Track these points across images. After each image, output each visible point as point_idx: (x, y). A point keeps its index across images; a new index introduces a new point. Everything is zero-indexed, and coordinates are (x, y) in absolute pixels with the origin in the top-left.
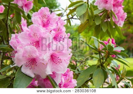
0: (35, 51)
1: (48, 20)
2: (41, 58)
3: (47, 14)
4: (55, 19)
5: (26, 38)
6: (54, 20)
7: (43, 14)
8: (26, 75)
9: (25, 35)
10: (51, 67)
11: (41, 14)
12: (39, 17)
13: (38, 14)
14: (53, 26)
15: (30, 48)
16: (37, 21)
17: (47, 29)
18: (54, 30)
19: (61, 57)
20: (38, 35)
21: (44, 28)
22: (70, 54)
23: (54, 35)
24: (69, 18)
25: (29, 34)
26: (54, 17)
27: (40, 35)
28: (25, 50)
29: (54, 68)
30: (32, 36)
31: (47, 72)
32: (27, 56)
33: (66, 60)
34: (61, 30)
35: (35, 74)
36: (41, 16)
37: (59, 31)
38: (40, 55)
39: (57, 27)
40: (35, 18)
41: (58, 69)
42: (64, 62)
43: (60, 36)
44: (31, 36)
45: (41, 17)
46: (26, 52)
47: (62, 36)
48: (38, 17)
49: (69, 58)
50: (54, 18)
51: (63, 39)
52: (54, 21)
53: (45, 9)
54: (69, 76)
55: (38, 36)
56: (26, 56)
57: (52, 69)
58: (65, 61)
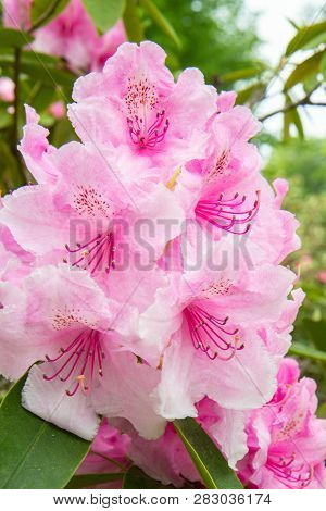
0: (90, 296)
1: (161, 116)
2: (123, 330)
3: (152, 78)
4: (199, 106)
5: (40, 218)
6: (192, 110)
7: (133, 82)
8: (52, 426)
9: (37, 204)
10: (184, 375)
11: (120, 81)
12: (111, 99)
13: (106, 82)
14: (189, 147)
15: (62, 277)
16: (100, 121)
17: (156, 164)
18: (196, 166)
19: (238, 318)
20: (103, 199)
21: (142, 161)
22: (290, 297)
23: (198, 196)
24: (294, 101)
25: (57, 199)
26: (191, 93)
27: (114, 197)
28: (31, 291)
29: (203, 381)
30: (74, 205)
31: (162, 407)
32: (50, 320)
33: (269, 333)
34: (234, 166)
35: (100, 416)
36: (123, 95)
37: (226, 172)
38: (120, 314)
39: (207, 150)
40: (91, 107)
41: (228, 381)
42: (259, 342)
43: (228, 196)
44: (69, 207)
45: (123, 101)
46: (39, 299)
47: (240, 198)
48: (102, 98)
49: (285, 316)
50: (192, 98)
51: (250, 213)
52: (193, 118)
53: (138, 50)
54: (293, 408)
55: (104, 206)
56: (44, 324)
57: (192, 384)
58: (262, 334)
